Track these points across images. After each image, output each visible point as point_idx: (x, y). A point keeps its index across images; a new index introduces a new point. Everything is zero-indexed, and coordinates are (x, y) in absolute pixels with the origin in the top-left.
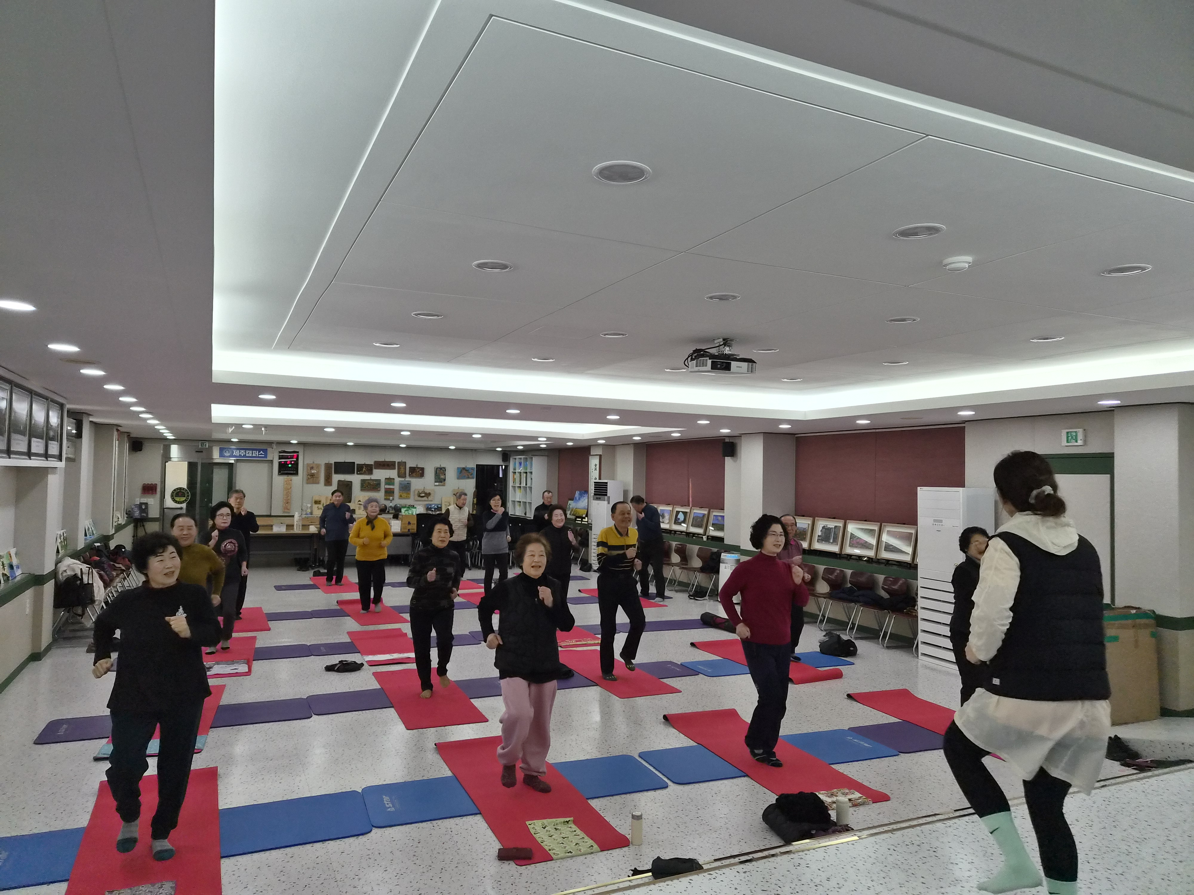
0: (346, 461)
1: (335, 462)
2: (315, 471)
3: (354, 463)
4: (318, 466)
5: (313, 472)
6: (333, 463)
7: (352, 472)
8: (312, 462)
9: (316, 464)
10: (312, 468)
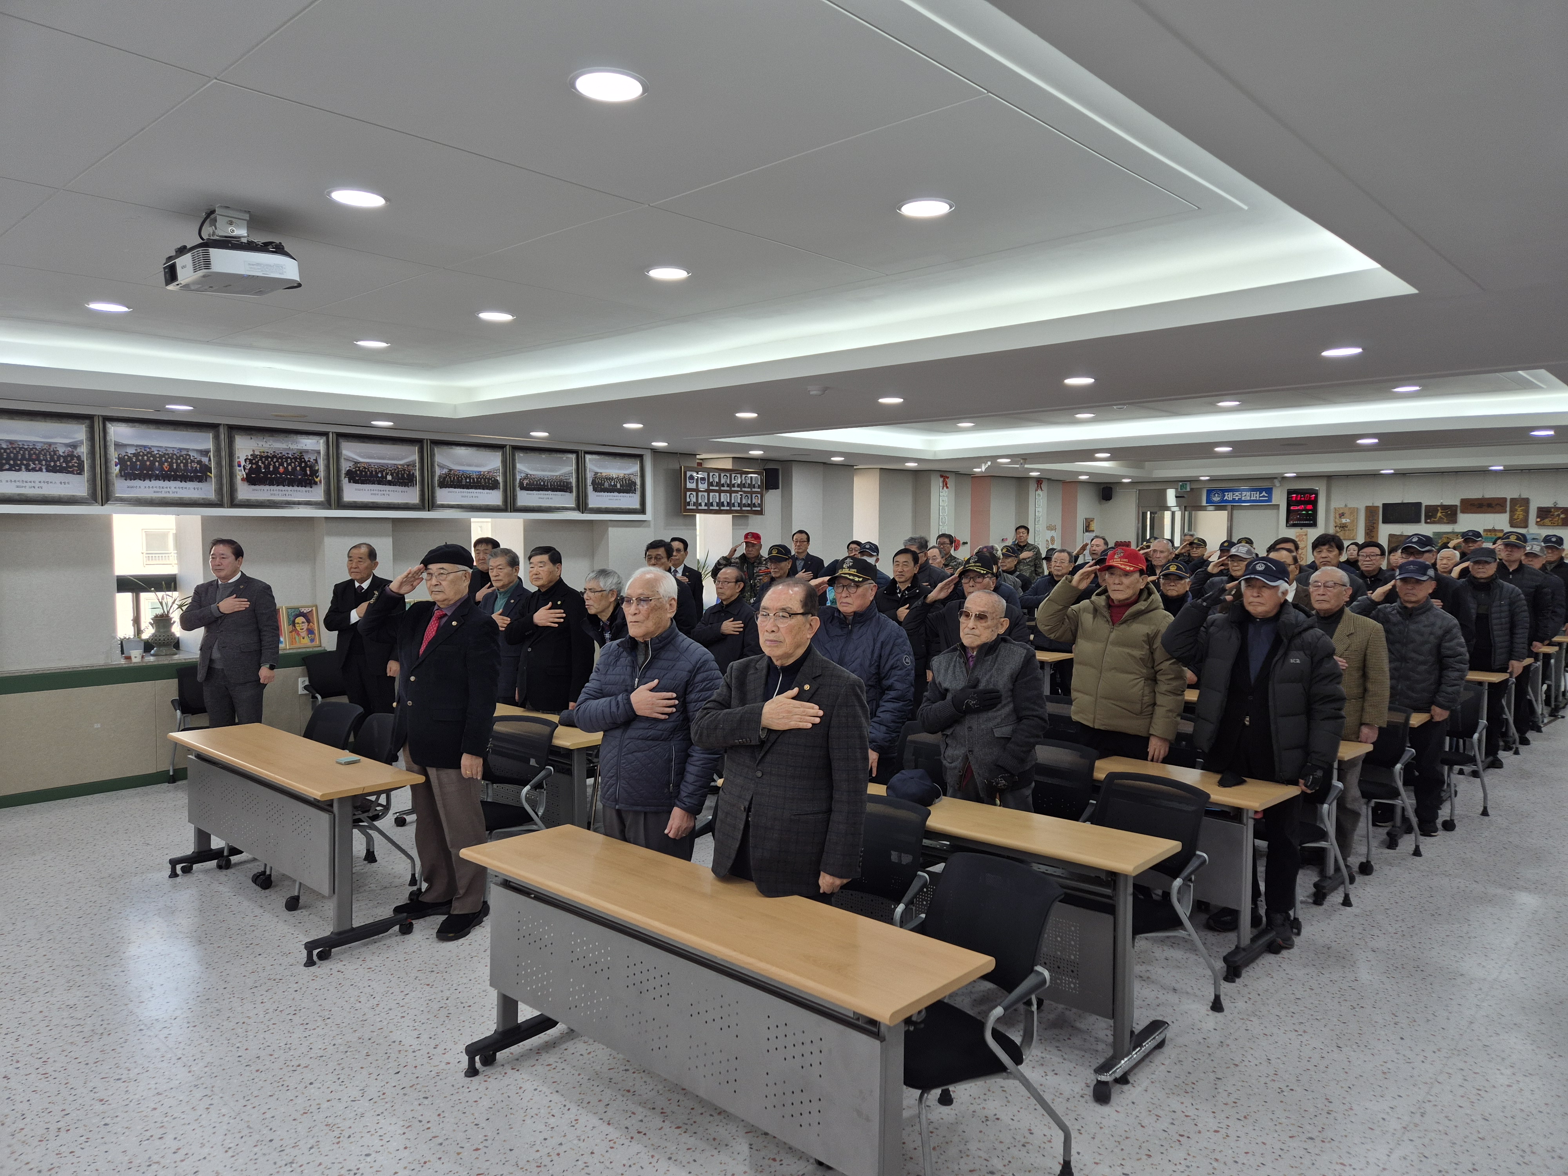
0: (1405, 501)
1: (1384, 505)
2: (1348, 520)
3: (1419, 504)
4: (1354, 511)
5: (1344, 521)
6: (1381, 506)
7: (1417, 521)
8: (1343, 506)
9: (1350, 508)
10: (1342, 515)
